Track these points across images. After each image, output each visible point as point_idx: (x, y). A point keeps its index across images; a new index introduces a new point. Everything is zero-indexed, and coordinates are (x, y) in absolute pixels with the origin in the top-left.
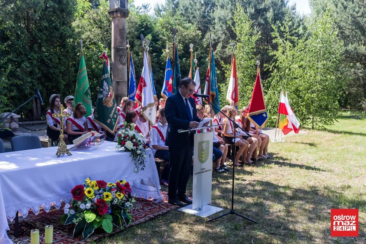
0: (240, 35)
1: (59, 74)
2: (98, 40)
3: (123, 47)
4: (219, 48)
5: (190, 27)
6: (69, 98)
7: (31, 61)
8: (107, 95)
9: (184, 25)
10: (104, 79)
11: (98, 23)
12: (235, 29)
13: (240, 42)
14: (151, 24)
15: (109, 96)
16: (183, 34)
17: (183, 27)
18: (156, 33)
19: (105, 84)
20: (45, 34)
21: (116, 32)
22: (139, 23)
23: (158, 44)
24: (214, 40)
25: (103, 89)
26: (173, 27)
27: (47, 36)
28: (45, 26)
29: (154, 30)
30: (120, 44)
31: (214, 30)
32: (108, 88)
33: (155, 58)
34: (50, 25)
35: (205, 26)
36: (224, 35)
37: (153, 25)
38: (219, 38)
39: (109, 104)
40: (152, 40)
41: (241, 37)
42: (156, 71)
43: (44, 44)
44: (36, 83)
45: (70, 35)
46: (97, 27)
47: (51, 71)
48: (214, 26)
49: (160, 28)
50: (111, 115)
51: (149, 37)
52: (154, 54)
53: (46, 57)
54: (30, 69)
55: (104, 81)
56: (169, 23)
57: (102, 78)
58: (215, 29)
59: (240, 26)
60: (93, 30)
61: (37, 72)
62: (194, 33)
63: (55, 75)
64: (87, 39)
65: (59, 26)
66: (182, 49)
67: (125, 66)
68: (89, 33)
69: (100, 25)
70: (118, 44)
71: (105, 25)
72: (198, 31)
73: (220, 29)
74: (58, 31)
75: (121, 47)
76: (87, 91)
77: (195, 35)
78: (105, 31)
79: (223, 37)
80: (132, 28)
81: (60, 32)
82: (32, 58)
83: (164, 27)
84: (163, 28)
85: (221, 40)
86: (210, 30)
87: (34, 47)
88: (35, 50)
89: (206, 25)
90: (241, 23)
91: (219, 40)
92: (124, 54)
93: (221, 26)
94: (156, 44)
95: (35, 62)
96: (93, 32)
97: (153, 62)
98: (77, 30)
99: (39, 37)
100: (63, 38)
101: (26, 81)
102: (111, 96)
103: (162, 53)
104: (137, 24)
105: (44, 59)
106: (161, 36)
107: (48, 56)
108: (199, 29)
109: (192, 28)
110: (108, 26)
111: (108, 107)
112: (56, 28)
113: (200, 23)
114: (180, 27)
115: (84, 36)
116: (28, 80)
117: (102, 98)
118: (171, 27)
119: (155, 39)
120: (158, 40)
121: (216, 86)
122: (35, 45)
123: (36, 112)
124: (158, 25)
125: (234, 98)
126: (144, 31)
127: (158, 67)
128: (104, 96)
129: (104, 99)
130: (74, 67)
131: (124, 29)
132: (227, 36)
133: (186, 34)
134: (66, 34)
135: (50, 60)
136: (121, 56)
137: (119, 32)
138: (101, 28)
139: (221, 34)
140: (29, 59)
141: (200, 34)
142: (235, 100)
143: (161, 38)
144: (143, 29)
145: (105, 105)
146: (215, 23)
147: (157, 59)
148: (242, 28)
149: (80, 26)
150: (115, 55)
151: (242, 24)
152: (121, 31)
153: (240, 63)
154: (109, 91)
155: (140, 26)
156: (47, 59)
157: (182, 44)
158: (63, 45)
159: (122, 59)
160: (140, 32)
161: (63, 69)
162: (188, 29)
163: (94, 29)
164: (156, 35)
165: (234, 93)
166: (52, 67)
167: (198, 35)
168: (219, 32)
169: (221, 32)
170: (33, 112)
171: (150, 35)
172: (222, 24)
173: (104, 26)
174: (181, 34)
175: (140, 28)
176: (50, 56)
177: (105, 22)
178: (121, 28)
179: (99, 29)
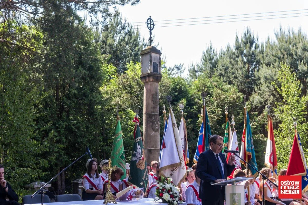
0: (286, 96)
1: (87, 143)
2: (127, 106)
3: (156, 112)
4: (266, 111)
5: (230, 89)
6: (104, 161)
7: (59, 130)
8: (140, 157)
9: (223, 87)
10: (138, 142)
11: (128, 88)
12: (281, 90)
13: (288, 104)
14: (185, 87)
15: (142, 158)
16: (222, 97)
17: (222, 90)
18: (191, 96)
19: (138, 147)
20: (74, 102)
21: (148, 97)
22: (172, 87)
23: (193, 108)
24: (261, 103)
25: (136, 151)
26: (210, 90)
27: (76, 104)
28: (75, 94)
29: (189, 93)
30: (152, 110)
31: (259, 91)
32: (141, 151)
33: (190, 124)
34: (79, 92)
35: (249, 87)
36: (272, 97)
37: (188, 88)
38: (267, 100)
39: (142, 166)
40: (186, 105)
41: (288, 98)
42: (192, 138)
43: (72, 112)
44: (62, 152)
45: (99, 102)
46: (126, 93)
47: (78, 140)
48: (260, 87)
49: (196, 91)
50: (144, 178)
51: (184, 101)
52: (189, 120)
53: (74, 125)
54: (58, 138)
55: (138, 144)
56: (205, 86)
57: (135, 141)
58: (261, 90)
59: (286, 87)
60: (122, 96)
61: (64, 141)
62: (234, 96)
63: (83, 144)
64: (115, 105)
65: (88, 93)
66: (221, 114)
67: (157, 133)
68: (118, 99)
69: (130, 90)
70: (150, 109)
71: (135, 90)
72: (239, 93)
73: (267, 90)
74: (88, 98)
75: (154, 112)
76: (122, 154)
77: (235, 98)
78: (135, 96)
79: (271, 99)
80: (165, 92)
81: (90, 99)
82: (60, 127)
83: (200, 90)
84: (198, 91)
85: (269, 102)
86: (255, 91)
87: (62, 115)
88: (63, 118)
89: (251, 86)
90: (287, 83)
91: (266, 103)
92: (157, 120)
93: (268, 87)
94: (191, 108)
95: (62, 131)
96: (122, 98)
97: (188, 129)
98: (106, 96)
99: (68, 105)
100: (91, 105)
101: (53, 151)
102: (143, 159)
103: (199, 118)
104: (170, 87)
105: (71, 127)
106: (196, 100)
107: (76, 125)
108: (242, 91)
109: (231, 90)
110: (139, 91)
111: (142, 169)
112: (85, 95)
113: (242, 84)
114: (218, 89)
115: (113, 103)
116: (55, 149)
117: (136, 161)
118: (208, 90)
119: (190, 103)
120: (193, 105)
121: (252, 147)
122: (64, 113)
123: (61, 185)
124: (193, 87)
125: (272, 161)
126: (178, 95)
127: (193, 135)
128: (137, 159)
129: (137, 162)
130: (102, 136)
131: (157, 93)
132: (276, 98)
133: (225, 97)
134: (95, 101)
135: (78, 128)
136: (153, 122)
137: (151, 97)
138: (131, 93)
139: (269, 95)
140: (57, 128)
141: (241, 96)
142: (274, 163)
143: (196, 102)
144: (177, 93)
145: (138, 167)
146: (260, 83)
147: (192, 125)
148: (289, 88)
149: (109, 92)
150: (147, 121)
151: (289, 84)
152: (153, 96)
153: (288, 127)
154: (142, 154)
155: (173, 89)
156: (75, 128)
157: (220, 108)
158: (92, 112)
159: (154, 125)
160: (173, 96)
161: (91, 138)
162: (227, 91)
163: (123, 94)
164: (191, 99)
165: (272, 156)
166: (79, 136)
167: (239, 97)
168: (266, 93)
169: (269, 93)
170: (58, 184)
171: (184, 99)
172: (269, 85)
173: (135, 92)
174: (219, 97)
175: (173, 92)
176: (79, 124)
177: (135, 87)
178: (153, 92)
179: (129, 95)
